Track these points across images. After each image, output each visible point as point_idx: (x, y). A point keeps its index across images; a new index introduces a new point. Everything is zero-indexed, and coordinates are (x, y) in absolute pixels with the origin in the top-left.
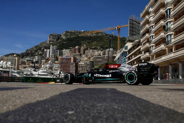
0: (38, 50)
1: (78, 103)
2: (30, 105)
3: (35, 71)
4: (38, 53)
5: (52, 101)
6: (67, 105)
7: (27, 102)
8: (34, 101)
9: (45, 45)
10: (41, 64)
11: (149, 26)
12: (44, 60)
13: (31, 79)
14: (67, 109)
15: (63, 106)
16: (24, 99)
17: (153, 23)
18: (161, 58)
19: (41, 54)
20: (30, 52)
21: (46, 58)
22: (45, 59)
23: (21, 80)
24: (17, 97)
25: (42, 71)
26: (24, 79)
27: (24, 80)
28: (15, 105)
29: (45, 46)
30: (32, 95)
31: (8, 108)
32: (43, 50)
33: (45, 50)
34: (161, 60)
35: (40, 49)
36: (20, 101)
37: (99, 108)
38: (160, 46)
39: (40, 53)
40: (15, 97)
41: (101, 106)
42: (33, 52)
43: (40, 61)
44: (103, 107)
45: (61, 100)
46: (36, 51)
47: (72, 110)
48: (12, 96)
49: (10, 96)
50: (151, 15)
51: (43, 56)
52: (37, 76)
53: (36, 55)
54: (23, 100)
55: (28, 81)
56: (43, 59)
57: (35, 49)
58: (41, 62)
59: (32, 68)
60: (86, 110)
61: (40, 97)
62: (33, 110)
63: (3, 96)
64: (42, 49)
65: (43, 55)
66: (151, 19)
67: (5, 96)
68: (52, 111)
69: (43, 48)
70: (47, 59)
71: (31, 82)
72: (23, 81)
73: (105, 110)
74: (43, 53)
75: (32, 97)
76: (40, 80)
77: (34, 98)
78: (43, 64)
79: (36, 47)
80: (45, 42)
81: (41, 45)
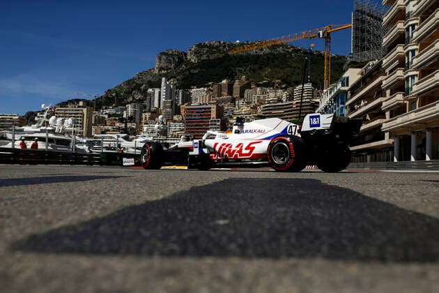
0: (133, 89)
1: (236, 207)
2: (134, 208)
3: (126, 139)
4: (134, 98)
5: (178, 201)
6: (213, 210)
7: (126, 204)
8: (139, 202)
9: (150, 78)
10: (141, 123)
11: (404, 25)
12: (148, 115)
14: (214, 217)
15: (202, 210)
16: (118, 197)
17: (414, 16)
18: (435, 105)
19: (140, 100)
20: (114, 94)
21: (152, 109)
22: (149, 111)
23: (97, 159)
24: (102, 193)
25: (142, 140)
26: (103, 158)
27: (103, 160)
28: (104, 209)
29: (149, 81)
30: (133, 192)
31: (92, 213)
32: (146, 90)
33: (150, 90)
34: (435, 110)
35: (138, 87)
36: (112, 201)
37: (281, 216)
38: (433, 76)
39: (138, 96)
40: (98, 194)
41: (286, 212)
42: (122, 94)
43: (137, 117)
44: (290, 214)
45: (197, 200)
46: (129, 93)
47: (225, 218)
48: (92, 193)
49: (86, 192)
51: (144, 104)
52: (131, 151)
53: (128, 103)
54: (116, 200)
55: (113, 162)
56: (145, 112)
57: (125, 88)
58: (141, 119)
59: (122, 133)
60: (253, 219)
61: (149, 194)
63: (71, 192)
64: (142, 88)
65: (146, 103)
66: (412, 8)
67: (75, 193)
68: (184, 220)
69: (144, 85)
70: (154, 112)
72: (101, 163)
74: (146, 96)
77: (138, 197)
78: (146, 124)
79: (129, 82)
80: (149, 72)
81: (139, 78)
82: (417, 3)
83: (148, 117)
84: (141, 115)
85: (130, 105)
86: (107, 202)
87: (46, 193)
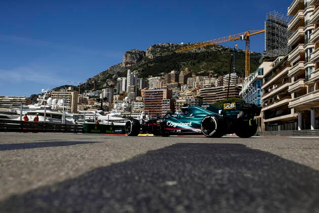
0: (107, 78)
1: (182, 168)
2: (101, 170)
3: (102, 114)
4: (107, 85)
5: (136, 163)
6: (164, 171)
7: (96, 165)
8: (106, 164)
9: (118, 70)
10: (112, 102)
11: (304, 30)
12: (117, 96)
13: (96, 128)
14: (164, 178)
15: (155, 171)
16: (91, 160)
17: (311, 23)
19: (111, 86)
20: (93, 82)
21: (121, 92)
22: (118, 94)
23: (81, 129)
24: (79, 156)
25: (113, 114)
26: (85, 128)
27: (86, 130)
28: (77, 170)
29: (118, 72)
30: (103, 155)
31: (67, 173)
32: (116, 79)
33: (119, 79)
35: (110, 77)
36: (85, 164)
37: (219, 177)
39: (111, 83)
40: (76, 157)
41: (223, 173)
42: (99, 82)
43: (110, 98)
44: (226, 176)
45: (151, 162)
46: (104, 81)
47: (173, 179)
48: (71, 156)
49: (67, 155)
50: (308, 10)
51: (115, 89)
52: (105, 123)
53: (103, 88)
54: (89, 162)
55: (92, 131)
56: (115, 95)
57: (101, 77)
58: (112, 99)
59: (98, 110)
60: (196, 180)
61: (116, 157)
62: (108, 178)
63: (56, 154)
64: (113, 77)
65: (116, 88)
66: (309, 17)
67: (59, 156)
68: (139, 181)
69: (115, 75)
70: (122, 95)
71: (96, 133)
72: (83, 132)
73: (230, 181)
74: (115, 83)
75: (102, 156)
76: (111, 129)
77: (106, 160)
78: (116, 103)
79: (104, 73)
80: (118, 66)
81: (111, 70)
82: (313, 14)
83: (117, 98)
84: (112, 97)
85: (104, 90)
86: (81, 164)
87: (36, 156)
